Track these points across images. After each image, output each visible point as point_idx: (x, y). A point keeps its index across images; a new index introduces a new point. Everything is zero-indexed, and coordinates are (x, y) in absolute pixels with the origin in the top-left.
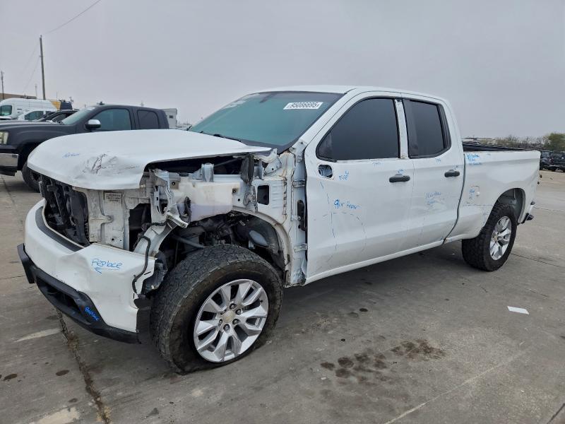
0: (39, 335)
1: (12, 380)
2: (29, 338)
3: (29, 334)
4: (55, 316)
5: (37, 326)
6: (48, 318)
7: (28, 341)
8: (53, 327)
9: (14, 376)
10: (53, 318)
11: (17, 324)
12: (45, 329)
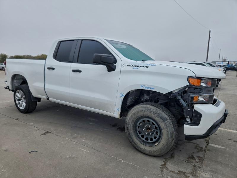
0: (217, 146)
1: (230, 139)
2: (222, 147)
3: (221, 149)
4: (208, 150)
5: (217, 150)
6: (211, 151)
7: (223, 146)
8: (211, 146)
9: (229, 139)
10: (209, 150)
11: (226, 155)
12: (214, 147)
